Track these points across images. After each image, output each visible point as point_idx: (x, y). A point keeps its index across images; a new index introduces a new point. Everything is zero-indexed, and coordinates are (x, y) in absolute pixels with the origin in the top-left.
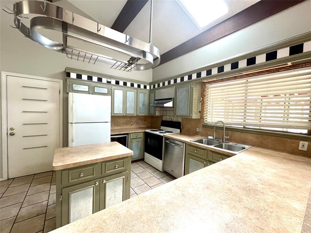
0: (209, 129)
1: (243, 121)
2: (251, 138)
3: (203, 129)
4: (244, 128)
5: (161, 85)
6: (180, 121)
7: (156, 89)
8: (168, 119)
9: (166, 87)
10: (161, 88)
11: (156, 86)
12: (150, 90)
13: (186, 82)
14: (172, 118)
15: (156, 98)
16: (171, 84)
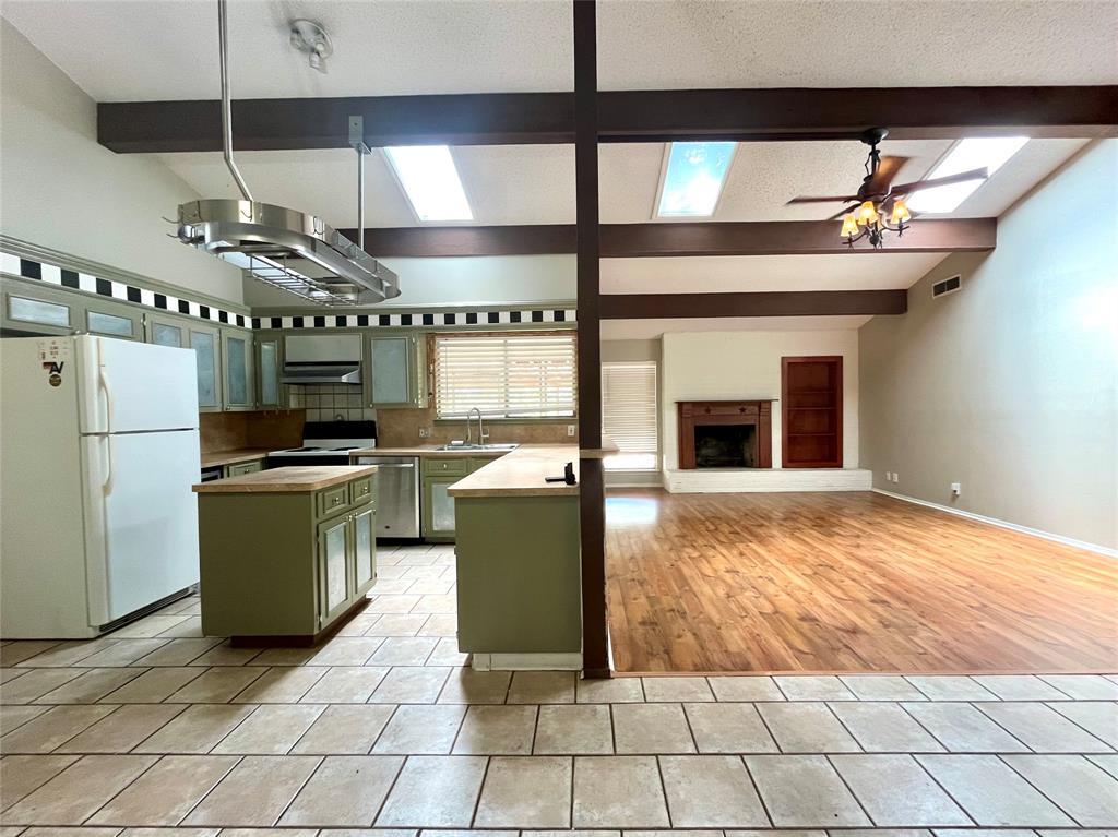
1: (503, 406)
3: (437, 428)
4: (507, 417)
5: (309, 322)
6: (371, 419)
7: (288, 331)
8: (328, 416)
9: (330, 331)
10: (309, 331)
11: (287, 323)
12: (254, 332)
13: (396, 329)
14: (344, 413)
15: (289, 359)
16: (348, 325)
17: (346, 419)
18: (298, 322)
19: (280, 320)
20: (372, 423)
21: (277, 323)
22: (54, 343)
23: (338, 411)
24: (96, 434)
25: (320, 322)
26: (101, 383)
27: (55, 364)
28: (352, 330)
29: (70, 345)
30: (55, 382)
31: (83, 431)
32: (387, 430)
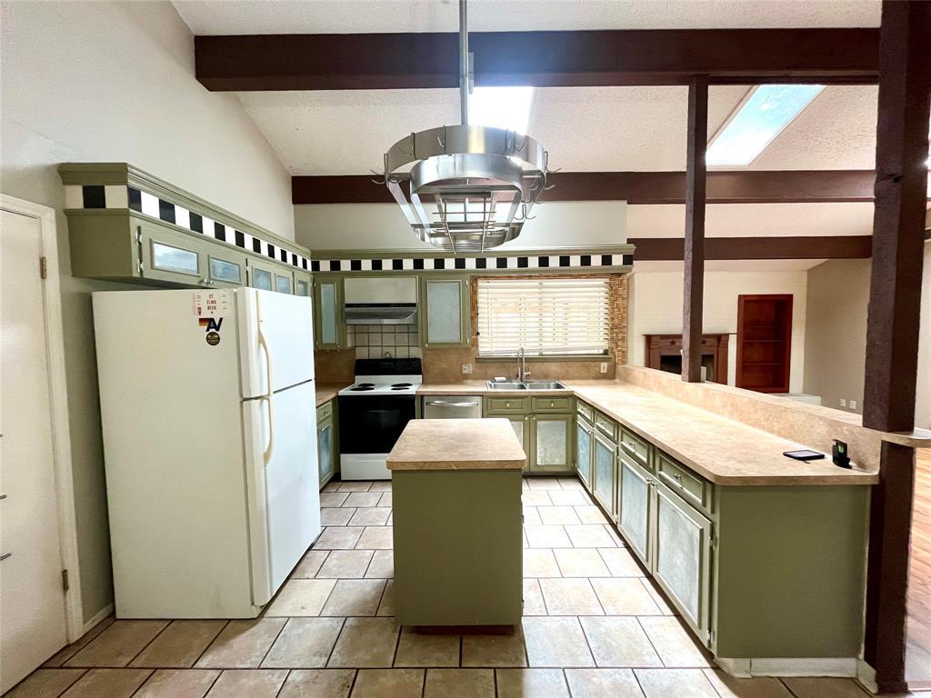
0: (489, 365)
1: (537, 344)
2: (554, 368)
3: (478, 365)
4: (541, 355)
5: (367, 265)
6: (417, 357)
7: (347, 274)
8: (376, 353)
9: (387, 274)
10: (367, 274)
11: (346, 265)
12: (313, 274)
13: (450, 272)
14: (392, 351)
15: (348, 300)
16: (404, 268)
17: (393, 357)
18: (356, 265)
19: (338, 263)
20: (418, 360)
21: (335, 266)
22: (211, 296)
23: (385, 349)
24: (256, 398)
25: (377, 265)
26: (261, 340)
27: (212, 320)
28: (408, 273)
29: (230, 299)
30: (213, 340)
31: (245, 396)
32: (431, 366)
